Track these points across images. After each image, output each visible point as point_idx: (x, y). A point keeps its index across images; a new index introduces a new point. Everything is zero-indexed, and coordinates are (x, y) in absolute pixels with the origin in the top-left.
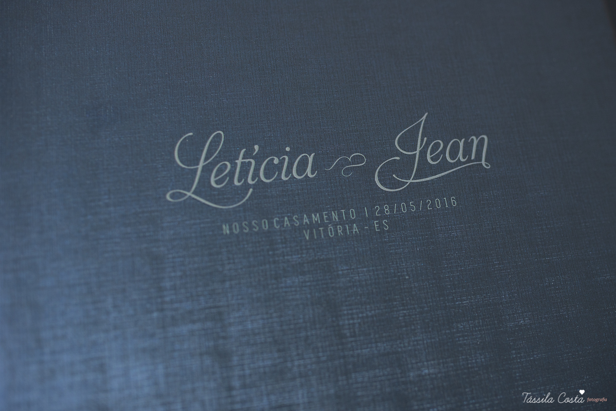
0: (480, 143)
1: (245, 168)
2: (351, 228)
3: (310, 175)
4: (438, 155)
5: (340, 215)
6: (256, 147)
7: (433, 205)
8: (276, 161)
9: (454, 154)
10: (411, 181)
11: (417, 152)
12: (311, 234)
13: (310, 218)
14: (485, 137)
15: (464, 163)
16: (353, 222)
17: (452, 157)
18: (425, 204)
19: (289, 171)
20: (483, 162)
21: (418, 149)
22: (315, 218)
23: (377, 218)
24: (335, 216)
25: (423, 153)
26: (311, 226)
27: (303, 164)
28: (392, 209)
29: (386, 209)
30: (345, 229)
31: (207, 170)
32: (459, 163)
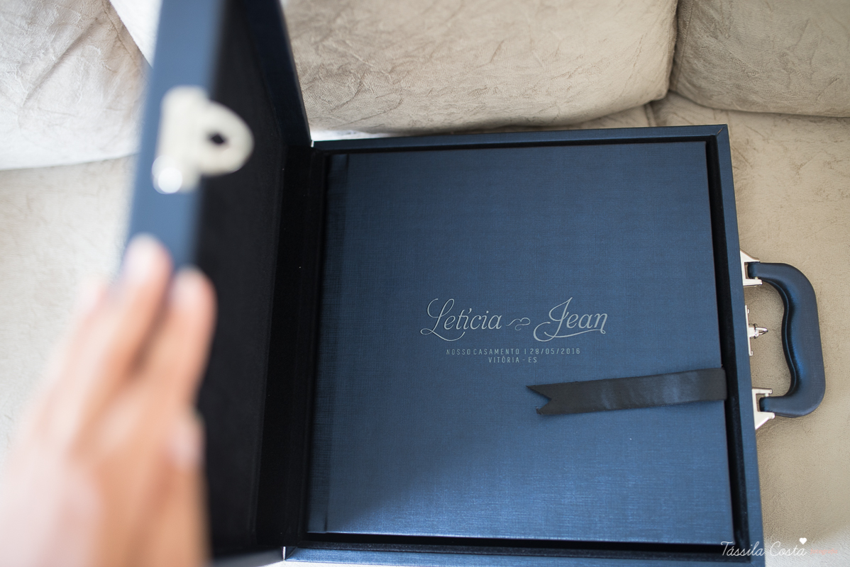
0: (602, 319)
1: (463, 320)
2: (515, 360)
3: (497, 328)
4: (574, 323)
5: (510, 351)
6: (471, 310)
7: (565, 352)
8: (480, 318)
9: (583, 324)
10: (554, 336)
11: (562, 320)
12: (493, 360)
13: (493, 351)
14: (606, 315)
15: (589, 329)
16: (517, 356)
17: (582, 325)
18: (560, 351)
19: (487, 324)
20: (601, 330)
21: (563, 318)
22: (497, 351)
23: (531, 355)
24: (507, 352)
25: (565, 321)
26: (493, 356)
27: (495, 320)
28: (540, 351)
29: (537, 351)
30: (511, 359)
31: (443, 320)
32: (586, 329)
